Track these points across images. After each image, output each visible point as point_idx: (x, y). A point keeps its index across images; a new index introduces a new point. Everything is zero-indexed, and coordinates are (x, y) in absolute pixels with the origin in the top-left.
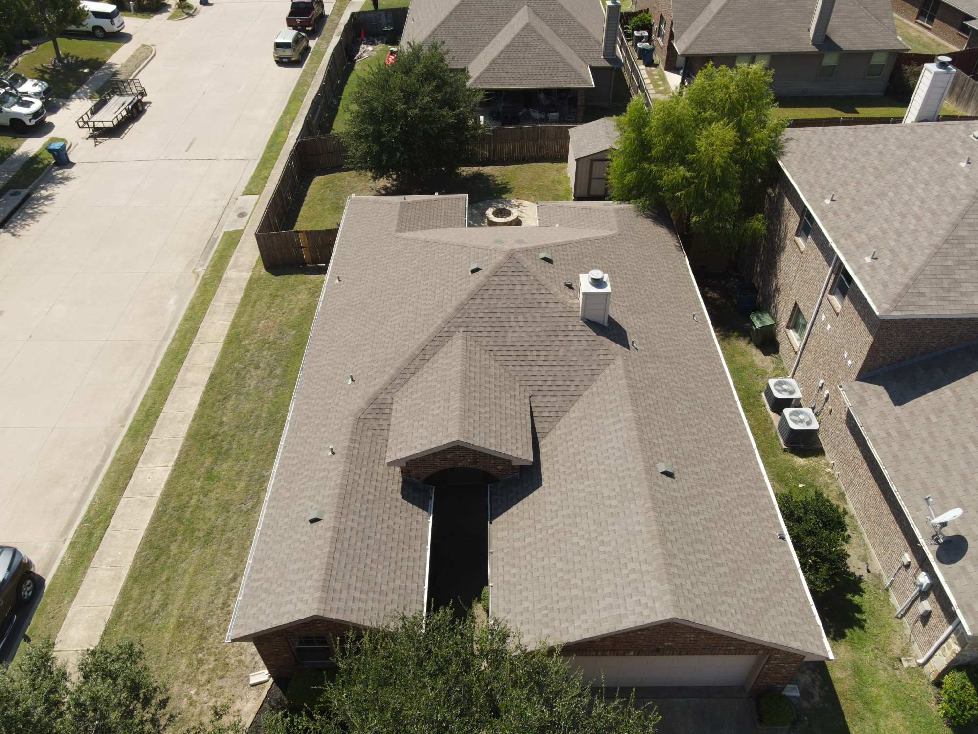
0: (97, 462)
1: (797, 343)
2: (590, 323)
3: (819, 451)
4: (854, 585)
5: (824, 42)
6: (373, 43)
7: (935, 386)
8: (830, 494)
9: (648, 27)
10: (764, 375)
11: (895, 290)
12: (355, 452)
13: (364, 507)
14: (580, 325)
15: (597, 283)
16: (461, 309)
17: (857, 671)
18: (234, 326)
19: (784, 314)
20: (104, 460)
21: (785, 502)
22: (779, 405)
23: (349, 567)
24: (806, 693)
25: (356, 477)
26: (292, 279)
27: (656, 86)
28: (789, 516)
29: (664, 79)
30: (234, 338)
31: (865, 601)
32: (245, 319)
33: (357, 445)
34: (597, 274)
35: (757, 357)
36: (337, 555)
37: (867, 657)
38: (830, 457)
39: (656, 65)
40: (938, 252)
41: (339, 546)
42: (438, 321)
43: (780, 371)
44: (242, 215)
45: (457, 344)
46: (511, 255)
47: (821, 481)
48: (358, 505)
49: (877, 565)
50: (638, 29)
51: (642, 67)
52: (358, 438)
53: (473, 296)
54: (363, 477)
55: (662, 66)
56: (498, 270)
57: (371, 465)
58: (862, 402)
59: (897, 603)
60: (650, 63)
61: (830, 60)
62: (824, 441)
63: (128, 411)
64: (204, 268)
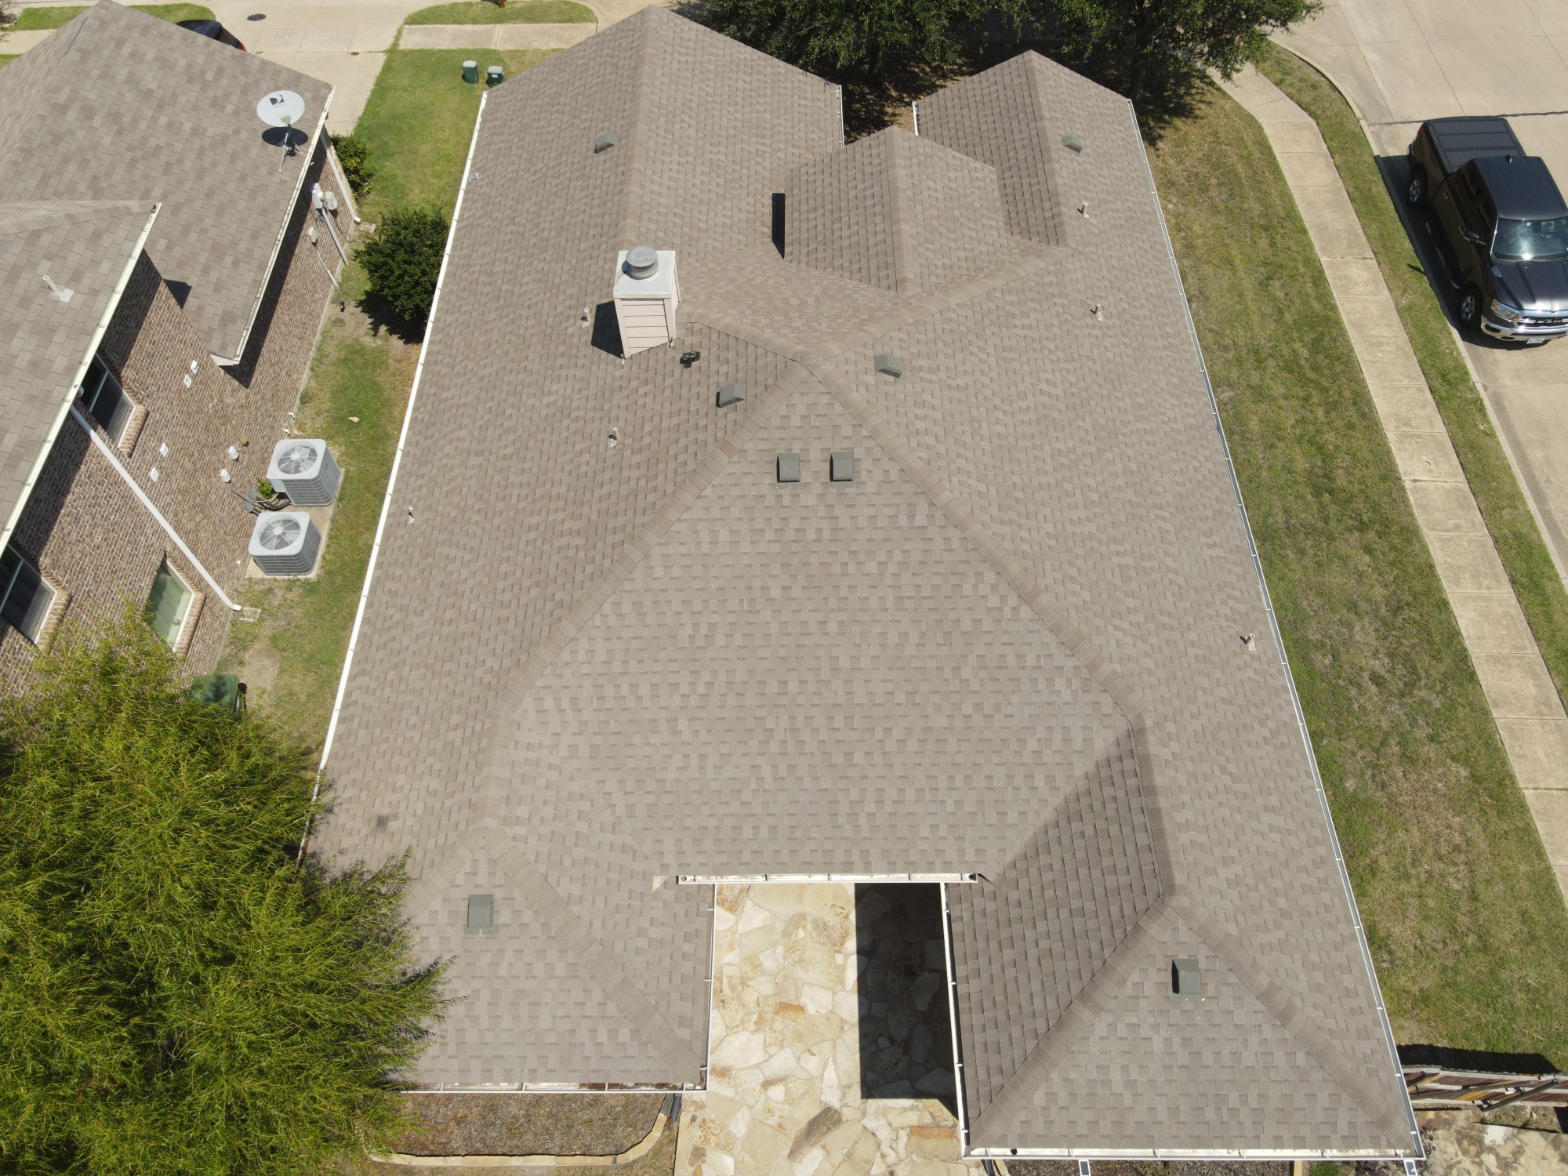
12: (1047, 205)
13: (1013, 161)
23: (1011, 102)
25: (1034, 181)
33: (1048, 214)
36: (1028, 101)
41: (1029, 110)
48: (1021, 157)
52: (1050, 224)
54: (1026, 187)
57: (1020, 206)
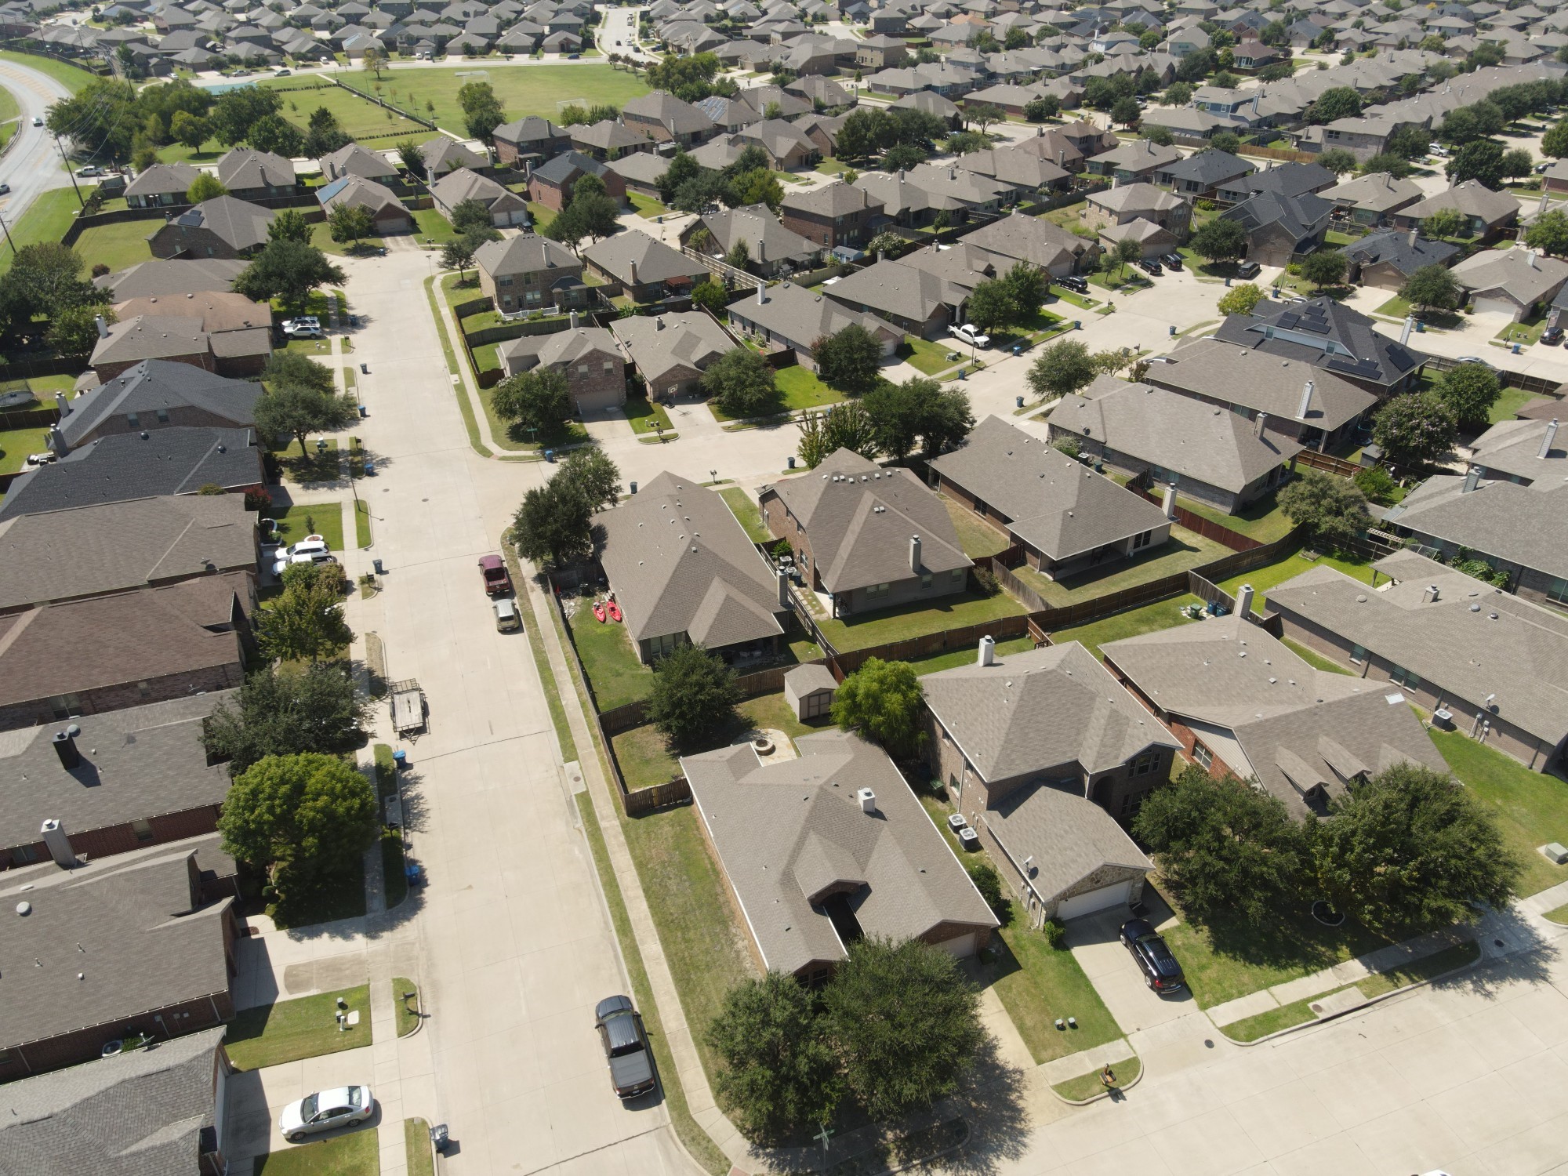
0: (611, 954)
1: (958, 794)
2: (867, 813)
3: (980, 848)
4: (1007, 903)
5: (920, 569)
6: (571, 598)
7: (1017, 807)
8: (990, 867)
9: (791, 554)
10: (945, 814)
11: (990, 769)
13: (805, 919)
14: (864, 815)
15: (868, 794)
16: (807, 820)
17: (1015, 937)
18: (634, 857)
19: (947, 779)
20: (615, 950)
21: (970, 873)
22: (957, 829)
24: (998, 951)
25: (795, 908)
26: (652, 818)
27: (813, 607)
28: (974, 879)
29: (816, 599)
30: (641, 866)
31: (1013, 909)
32: (638, 852)
34: (868, 790)
35: (940, 805)
36: (807, 938)
37: (1018, 931)
38: (986, 850)
39: (805, 585)
40: (1004, 748)
41: (806, 935)
42: (798, 828)
43: (953, 811)
44: (577, 779)
45: (813, 838)
46: (821, 788)
47: (984, 862)
49: (1015, 893)
50: (783, 555)
51: (795, 588)
53: (811, 813)
55: (811, 586)
56: (818, 797)
58: (991, 820)
59: (1025, 905)
60: (800, 584)
61: (927, 578)
62: (982, 842)
63: (606, 923)
64: (580, 824)
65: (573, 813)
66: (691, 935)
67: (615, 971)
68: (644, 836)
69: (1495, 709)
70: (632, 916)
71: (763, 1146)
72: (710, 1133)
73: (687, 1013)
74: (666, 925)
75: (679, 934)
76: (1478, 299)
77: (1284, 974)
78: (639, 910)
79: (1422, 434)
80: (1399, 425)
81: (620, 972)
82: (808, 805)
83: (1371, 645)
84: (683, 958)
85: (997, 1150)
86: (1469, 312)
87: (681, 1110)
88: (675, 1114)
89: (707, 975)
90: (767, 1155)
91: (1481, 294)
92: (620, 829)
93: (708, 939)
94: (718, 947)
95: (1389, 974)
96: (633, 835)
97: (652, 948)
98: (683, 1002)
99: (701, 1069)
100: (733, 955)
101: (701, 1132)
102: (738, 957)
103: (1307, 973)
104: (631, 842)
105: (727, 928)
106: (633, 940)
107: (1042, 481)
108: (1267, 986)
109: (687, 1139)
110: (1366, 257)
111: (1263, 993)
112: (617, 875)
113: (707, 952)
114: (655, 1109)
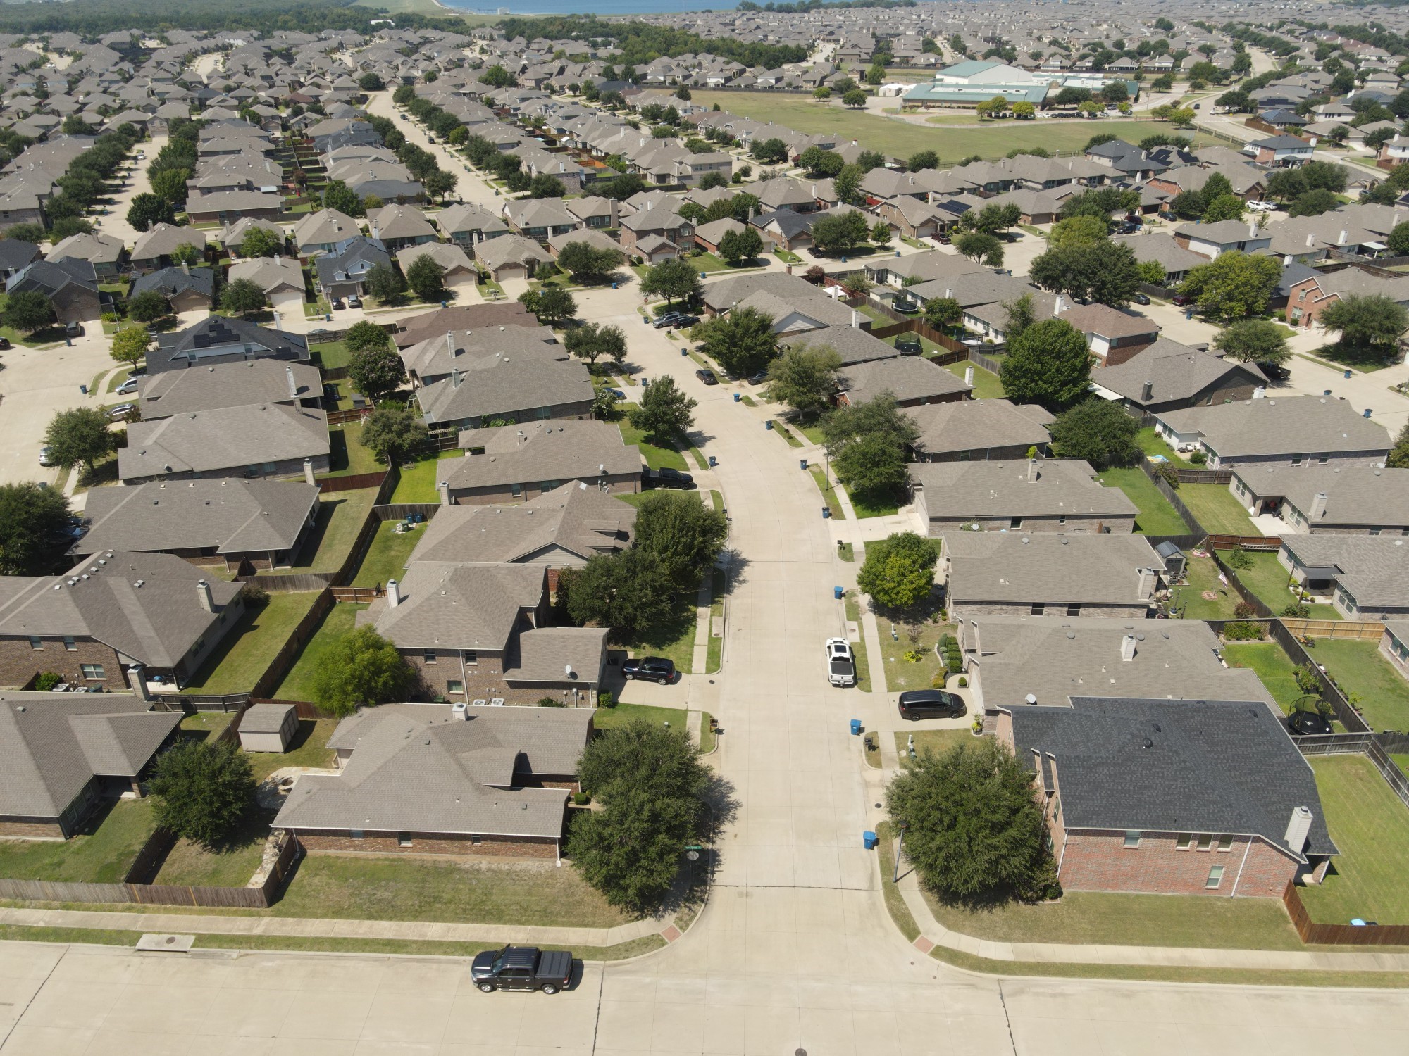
9: (63, 680)
16: (448, 752)
50: (55, 686)
63: (376, 960)
64: (235, 953)
65: (213, 956)
66: (446, 896)
67: (435, 966)
68: (307, 901)
69: (605, 472)
70: (389, 935)
71: (656, 911)
72: (627, 939)
73: (519, 922)
74: (419, 912)
75: (438, 905)
76: (272, 296)
77: (690, 635)
78: (386, 929)
79: (390, 370)
80: (373, 370)
81: (440, 962)
82: (435, 743)
83: (522, 479)
84: (465, 910)
85: (724, 796)
86: (271, 306)
87: (596, 952)
88: (599, 956)
89: (494, 898)
90: (664, 911)
91: (272, 292)
92: (278, 919)
93: (461, 886)
94: (474, 882)
95: (713, 602)
96: (297, 910)
97: (435, 930)
98: (505, 923)
99: (572, 929)
100: (490, 874)
101: (624, 944)
102: (494, 871)
103: (695, 627)
104: (304, 913)
105: (460, 869)
106: (416, 942)
107: (212, 506)
108: (692, 645)
109: (625, 954)
110: (167, 290)
111: (696, 648)
112: (332, 935)
113: (472, 891)
114: (585, 970)
